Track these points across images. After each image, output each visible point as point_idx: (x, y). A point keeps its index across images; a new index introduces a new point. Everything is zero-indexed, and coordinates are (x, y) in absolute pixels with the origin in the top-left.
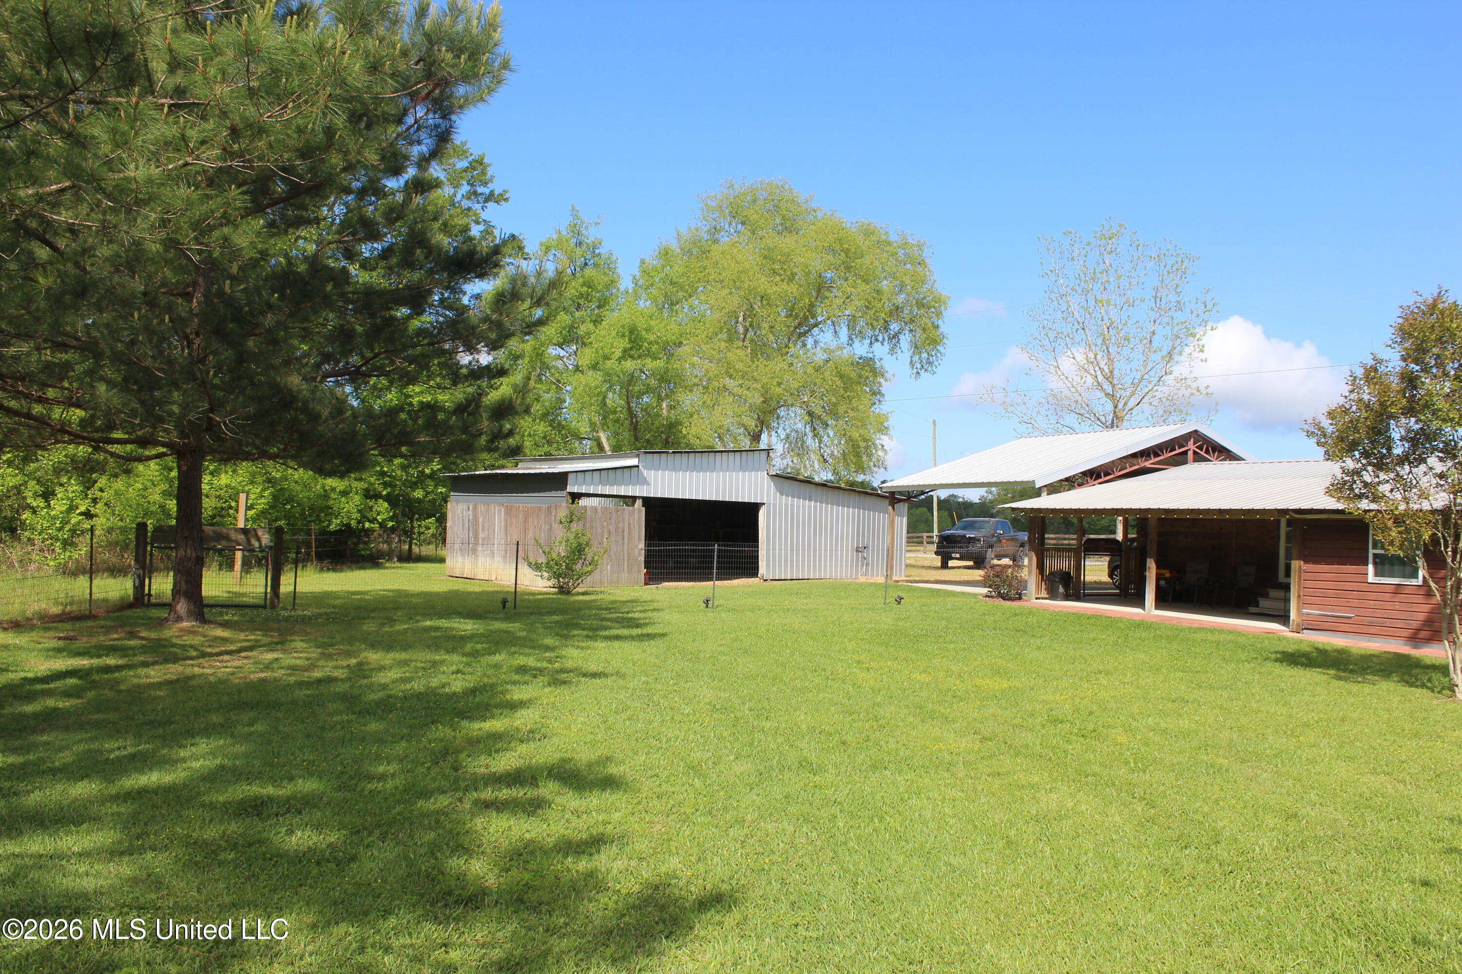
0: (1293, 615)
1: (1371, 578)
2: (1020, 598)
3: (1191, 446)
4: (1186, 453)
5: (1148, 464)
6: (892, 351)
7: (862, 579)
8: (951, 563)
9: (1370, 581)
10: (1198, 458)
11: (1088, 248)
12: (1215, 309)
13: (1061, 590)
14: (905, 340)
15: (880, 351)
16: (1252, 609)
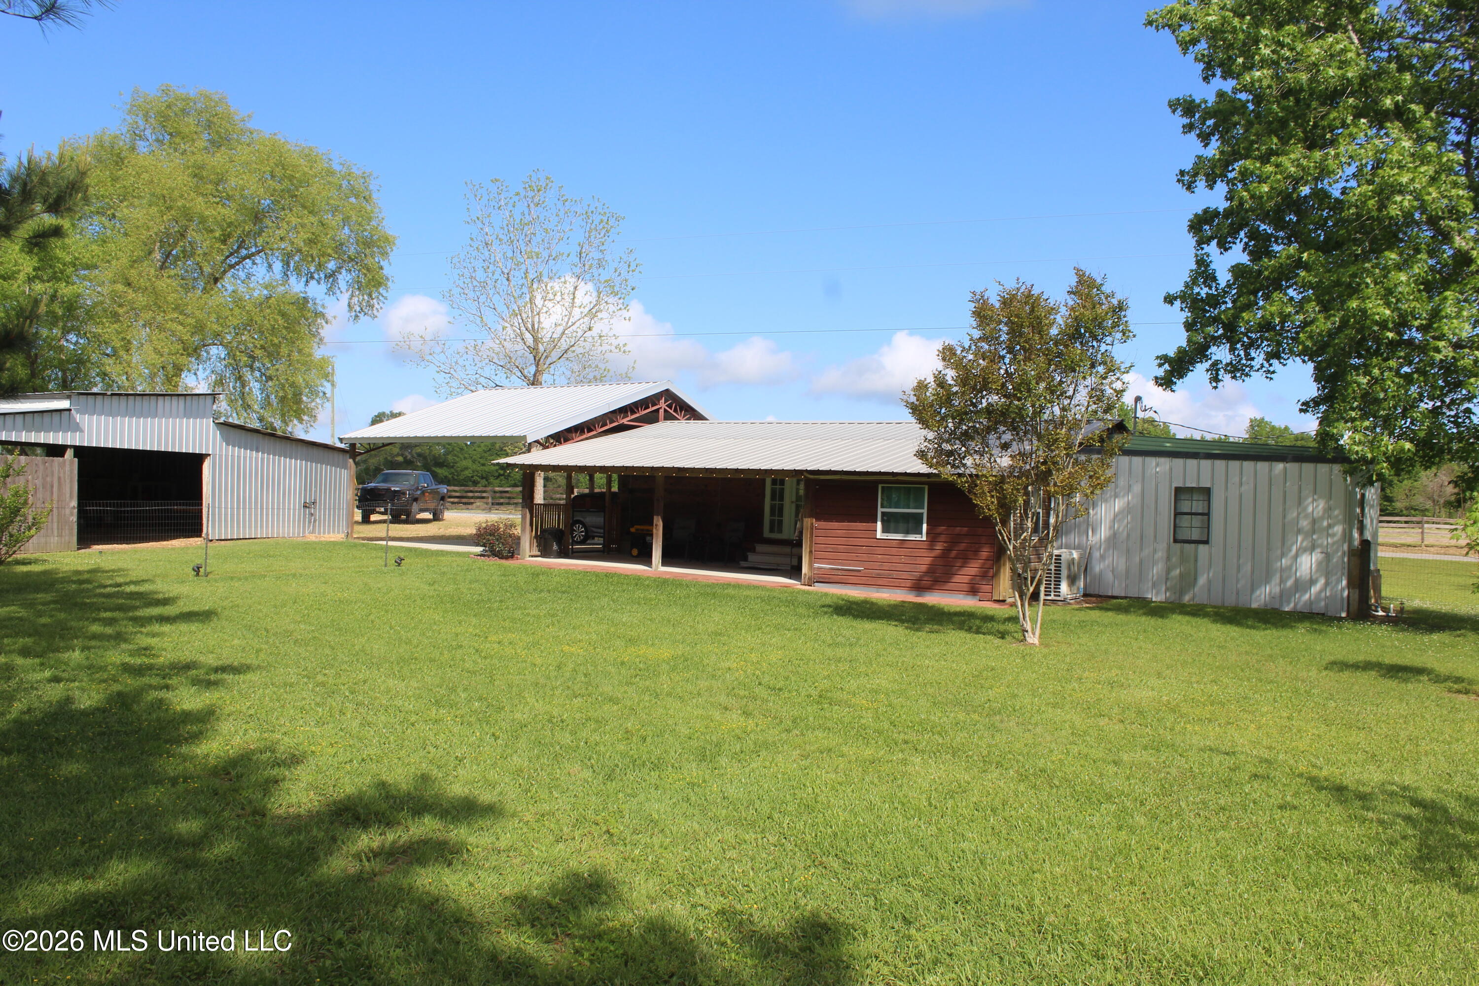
0: (805, 569)
1: (879, 534)
2: (512, 557)
3: (662, 404)
4: (657, 411)
5: (625, 421)
6: (330, 291)
7: (312, 538)
8: (373, 518)
9: (878, 536)
10: (668, 417)
11: (516, 199)
12: (638, 269)
13: (555, 547)
14: (344, 278)
15: (316, 291)
16: (743, 564)
